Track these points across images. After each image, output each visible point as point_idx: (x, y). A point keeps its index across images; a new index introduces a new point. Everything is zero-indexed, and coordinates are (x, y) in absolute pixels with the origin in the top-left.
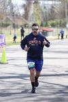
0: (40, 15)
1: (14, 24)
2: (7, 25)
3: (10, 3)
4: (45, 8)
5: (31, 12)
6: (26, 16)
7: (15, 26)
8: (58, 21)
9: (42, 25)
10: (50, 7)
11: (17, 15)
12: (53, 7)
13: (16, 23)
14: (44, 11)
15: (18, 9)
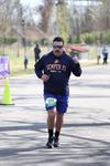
0: (68, 25)
1: (24, 39)
2: (13, 41)
3: (17, 3)
4: (75, 12)
5: (53, 19)
6: (44, 26)
7: (25, 43)
8: (98, 34)
9: (70, 41)
10: (84, 11)
11: (29, 25)
12: (88, 11)
13: (27, 38)
14: (74, 17)
15: (31, 14)
